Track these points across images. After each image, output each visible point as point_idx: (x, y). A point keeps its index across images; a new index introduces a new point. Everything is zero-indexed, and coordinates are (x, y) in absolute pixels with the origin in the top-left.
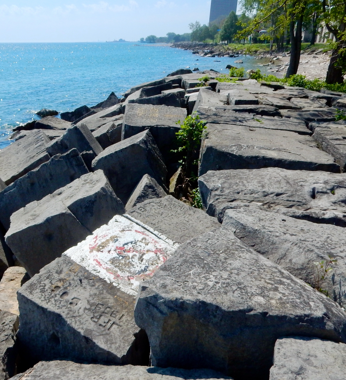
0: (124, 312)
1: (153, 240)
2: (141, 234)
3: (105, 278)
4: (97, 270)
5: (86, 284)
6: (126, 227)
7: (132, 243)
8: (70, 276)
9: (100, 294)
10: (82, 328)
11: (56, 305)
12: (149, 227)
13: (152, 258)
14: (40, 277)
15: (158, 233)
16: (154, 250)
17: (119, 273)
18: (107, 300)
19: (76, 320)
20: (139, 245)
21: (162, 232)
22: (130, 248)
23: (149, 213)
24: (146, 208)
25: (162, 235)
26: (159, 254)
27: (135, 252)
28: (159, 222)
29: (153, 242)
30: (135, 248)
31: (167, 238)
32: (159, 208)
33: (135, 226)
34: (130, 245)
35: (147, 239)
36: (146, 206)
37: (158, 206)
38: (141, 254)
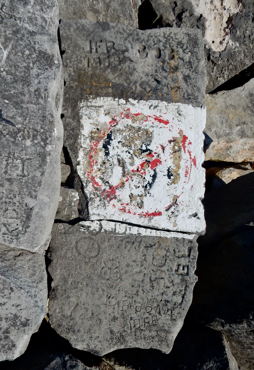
0: (90, 71)
1: (129, 212)
2: (150, 212)
3: (138, 102)
4: (154, 108)
5: (149, 80)
6: (176, 213)
7: (151, 185)
8: (173, 80)
9: (127, 79)
10: (113, 27)
11: (156, 37)
12: (150, 235)
14: (198, 59)
16: (118, 193)
17: (129, 122)
18: (116, 75)
19: (125, 33)
20: (139, 186)
21: (128, 237)
22: (145, 173)
23: (170, 270)
24: (181, 280)
25: (125, 233)
26: (108, 188)
27: (136, 170)
28: (145, 258)
29: (127, 206)
30: (140, 177)
31: (115, 230)
32: (164, 295)
33: (168, 224)
34: (149, 179)
35: (137, 207)
36: (183, 285)
37: (167, 299)
38: (126, 172)
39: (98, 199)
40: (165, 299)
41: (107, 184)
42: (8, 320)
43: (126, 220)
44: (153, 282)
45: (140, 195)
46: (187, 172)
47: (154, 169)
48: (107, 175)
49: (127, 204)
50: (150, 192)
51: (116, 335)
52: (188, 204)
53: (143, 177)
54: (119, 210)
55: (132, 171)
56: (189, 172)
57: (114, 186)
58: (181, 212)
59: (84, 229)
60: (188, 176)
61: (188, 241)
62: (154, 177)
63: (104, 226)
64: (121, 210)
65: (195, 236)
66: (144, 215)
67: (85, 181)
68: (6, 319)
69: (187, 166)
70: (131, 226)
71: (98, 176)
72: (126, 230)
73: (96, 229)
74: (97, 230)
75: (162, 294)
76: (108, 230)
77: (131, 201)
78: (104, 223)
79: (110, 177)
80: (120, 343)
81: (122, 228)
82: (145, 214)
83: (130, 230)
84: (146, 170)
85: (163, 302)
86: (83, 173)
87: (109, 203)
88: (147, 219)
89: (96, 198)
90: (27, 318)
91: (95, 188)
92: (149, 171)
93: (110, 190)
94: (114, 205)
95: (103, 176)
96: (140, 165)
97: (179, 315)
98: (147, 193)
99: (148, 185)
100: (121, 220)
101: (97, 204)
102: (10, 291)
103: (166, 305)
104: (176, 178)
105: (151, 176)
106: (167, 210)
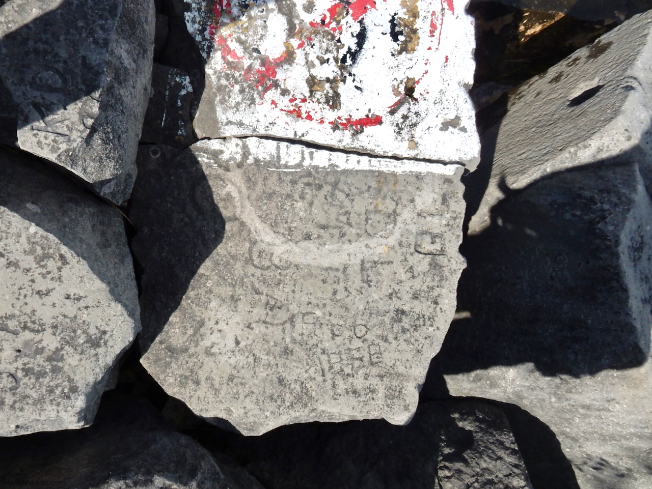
1: (309, 118)
2: (356, 116)
6: (414, 119)
7: (354, 55)
12: (358, 168)
13: (261, 32)
15: (314, 163)
16: (280, 76)
20: (328, 59)
21: (309, 174)
22: (340, 29)
23: (405, 245)
24: (430, 265)
25: (299, 165)
26: (257, 65)
27: (319, 22)
28: (348, 219)
29: (302, 104)
30: (330, 37)
31: (279, 157)
32: (394, 299)
33: (397, 144)
34: (350, 42)
35: (325, 106)
36: (435, 277)
37: (401, 308)
38: (298, 27)
39: (237, 88)
40: (397, 307)
41: (255, 54)
42: (58, 331)
43: (303, 135)
44: (369, 272)
45: (331, 78)
46: (433, 26)
47: (360, 19)
48: (256, 33)
49: (304, 100)
50: (353, 73)
51: (293, 386)
52: (438, 97)
53: (337, 39)
54: (287, 114)
55: (312, 24)
56: (439, 27)
57: (271, 58)
58: (423, 115)
59: (208, 158)
60: (437, 33)
61: (443, 180)
62: (361, 37)
63: (253, 150)
64: (291, 112)
65: (457, 168)
66: (342, 124)
67: (205, 47)
68: (55, 327)
69: (434, 12)
70: (314, 150)
71: (235, 36)
72: (303, 158)
73: (235, 156)
74: (238, 158)
75: (390, 296)
76: (262, 159)
77: (311, 92)
78: (252, 142)
79: (261, 39)
80: (300, 405)
81: (293, 155)
82: (345, 122)
83: (312, 158)
84: (343, 22)
85: (392, 314)
86: (198, 30)
87: (262, 98)
88: (348, 133)
89: (233, 86)
90: (102, 329)
91: (229, 63)
92: (349, 25)
93: (264, 69)
94: (273, 102)
95: (246, 36)
96: (329, 10)
97: (428, 341)
98: (347, 75)
99: (348, 55)
100: (291, 136)
101: (235, 99)
102: (60, 264)
103: (400, 321)
104: (409, 39)
105: (353, 36)
106: (392, 112)
